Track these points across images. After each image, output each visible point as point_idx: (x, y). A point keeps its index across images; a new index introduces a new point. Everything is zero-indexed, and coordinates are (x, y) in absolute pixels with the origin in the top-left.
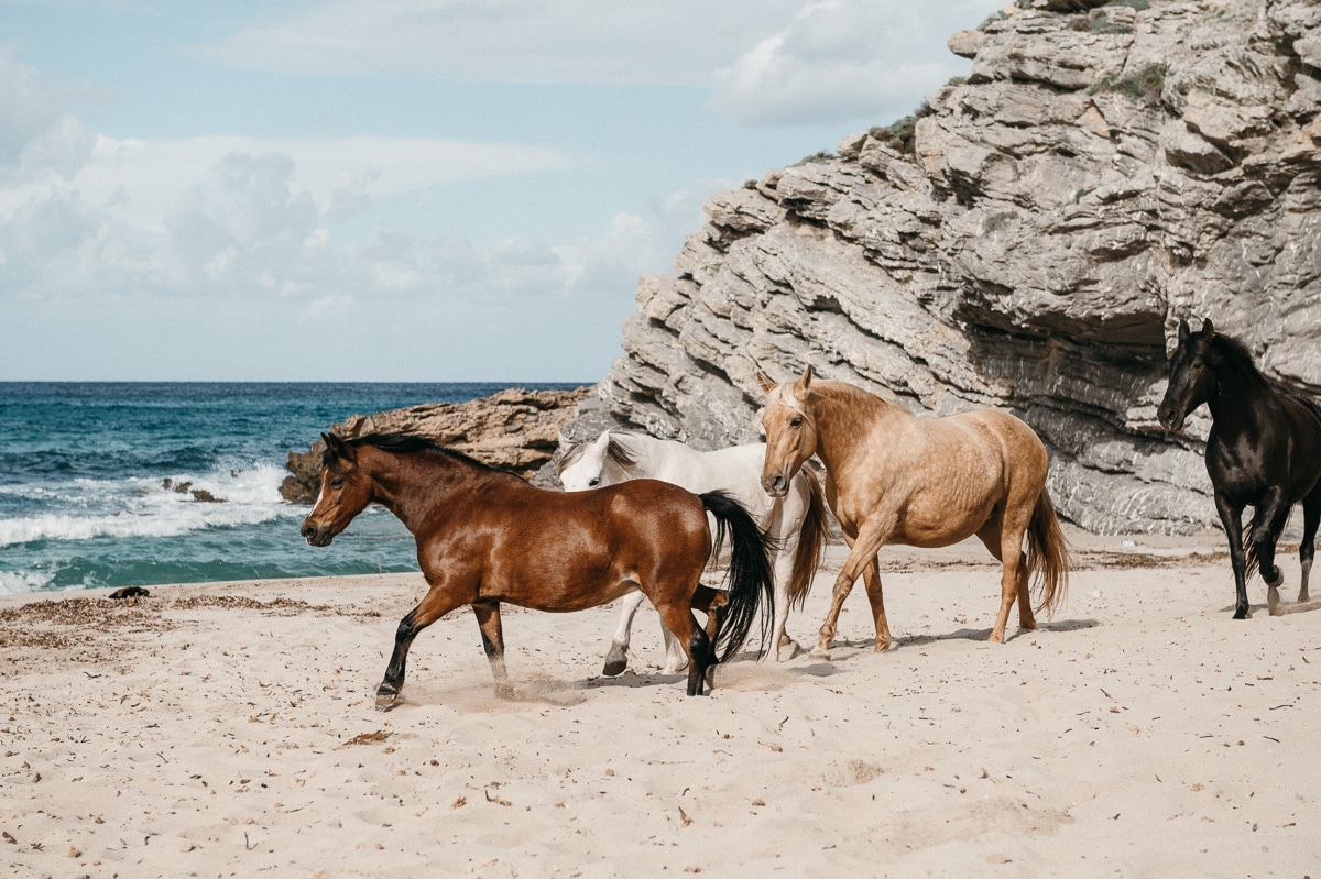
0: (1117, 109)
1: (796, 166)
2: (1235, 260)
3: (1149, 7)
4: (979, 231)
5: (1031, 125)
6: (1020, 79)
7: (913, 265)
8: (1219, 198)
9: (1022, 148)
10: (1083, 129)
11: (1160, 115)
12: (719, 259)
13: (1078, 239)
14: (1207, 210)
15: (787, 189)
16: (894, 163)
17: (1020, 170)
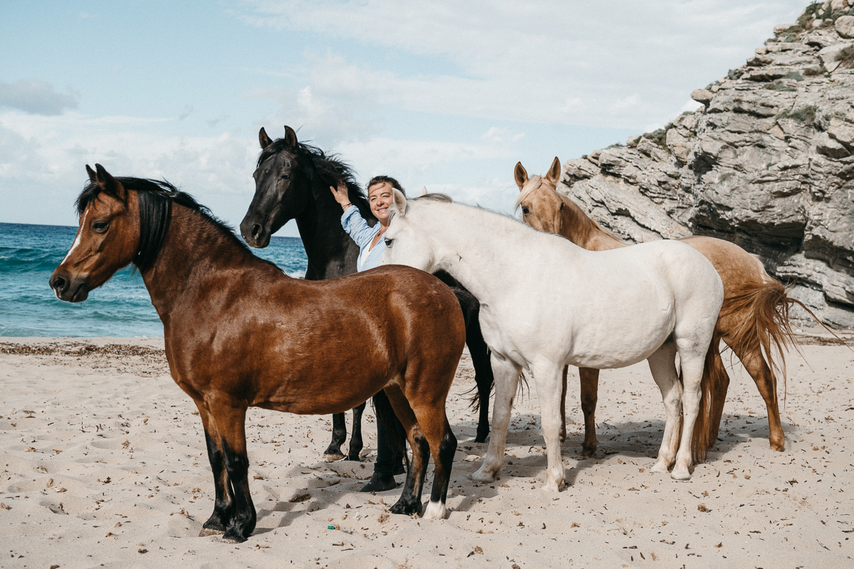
0: (790, 126)
1: (606, 149)
2: (845, 200)
3: (803, 80)
4: (716, 181)
5: (744, 133)
6: (738, 111)
7: (664, 196)
8: (841, 170)
9: (739, 143)
10: (771, 135)
11: (812, 130)
12: (568, 190)
13: (767, 186)
14: (834, 175)
15: (604, 159)
16: (654, 149)
17: (738, 153)
